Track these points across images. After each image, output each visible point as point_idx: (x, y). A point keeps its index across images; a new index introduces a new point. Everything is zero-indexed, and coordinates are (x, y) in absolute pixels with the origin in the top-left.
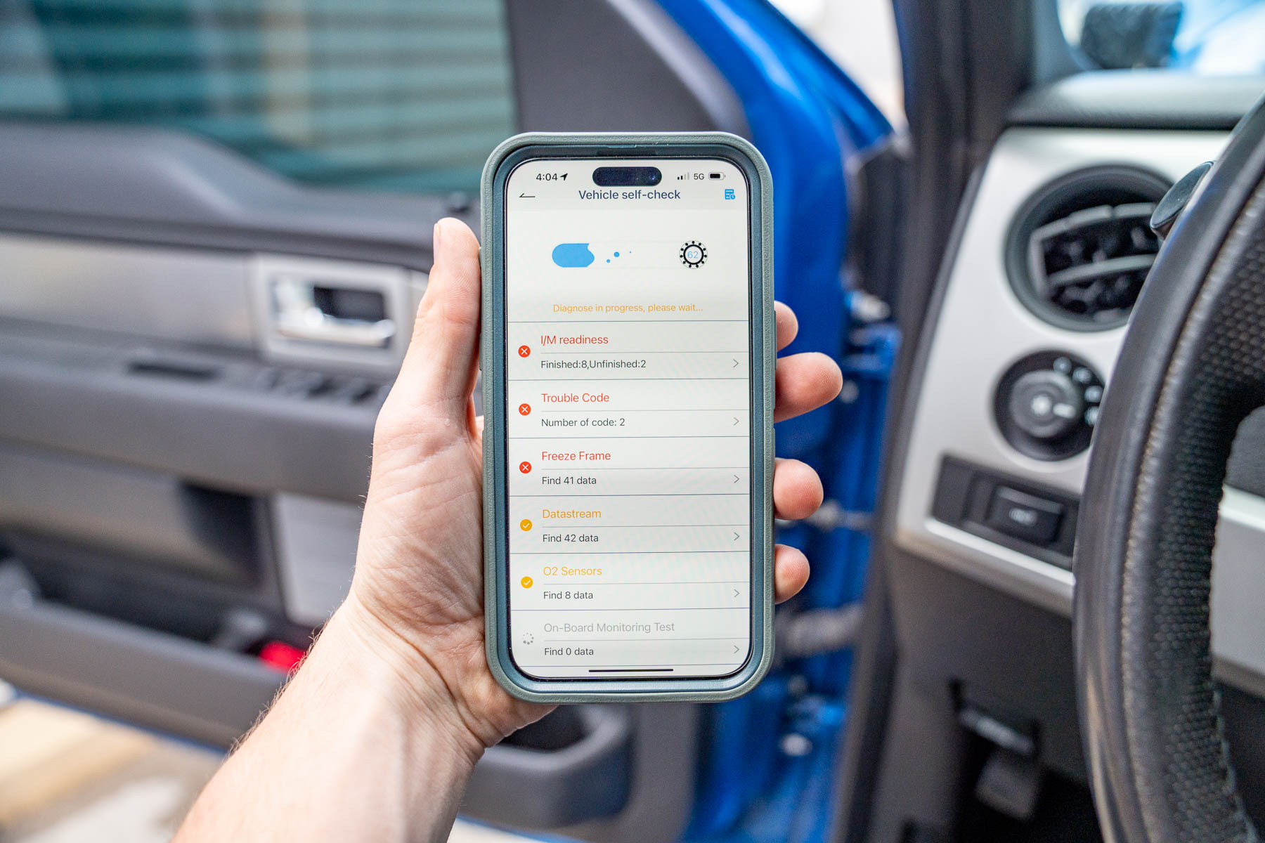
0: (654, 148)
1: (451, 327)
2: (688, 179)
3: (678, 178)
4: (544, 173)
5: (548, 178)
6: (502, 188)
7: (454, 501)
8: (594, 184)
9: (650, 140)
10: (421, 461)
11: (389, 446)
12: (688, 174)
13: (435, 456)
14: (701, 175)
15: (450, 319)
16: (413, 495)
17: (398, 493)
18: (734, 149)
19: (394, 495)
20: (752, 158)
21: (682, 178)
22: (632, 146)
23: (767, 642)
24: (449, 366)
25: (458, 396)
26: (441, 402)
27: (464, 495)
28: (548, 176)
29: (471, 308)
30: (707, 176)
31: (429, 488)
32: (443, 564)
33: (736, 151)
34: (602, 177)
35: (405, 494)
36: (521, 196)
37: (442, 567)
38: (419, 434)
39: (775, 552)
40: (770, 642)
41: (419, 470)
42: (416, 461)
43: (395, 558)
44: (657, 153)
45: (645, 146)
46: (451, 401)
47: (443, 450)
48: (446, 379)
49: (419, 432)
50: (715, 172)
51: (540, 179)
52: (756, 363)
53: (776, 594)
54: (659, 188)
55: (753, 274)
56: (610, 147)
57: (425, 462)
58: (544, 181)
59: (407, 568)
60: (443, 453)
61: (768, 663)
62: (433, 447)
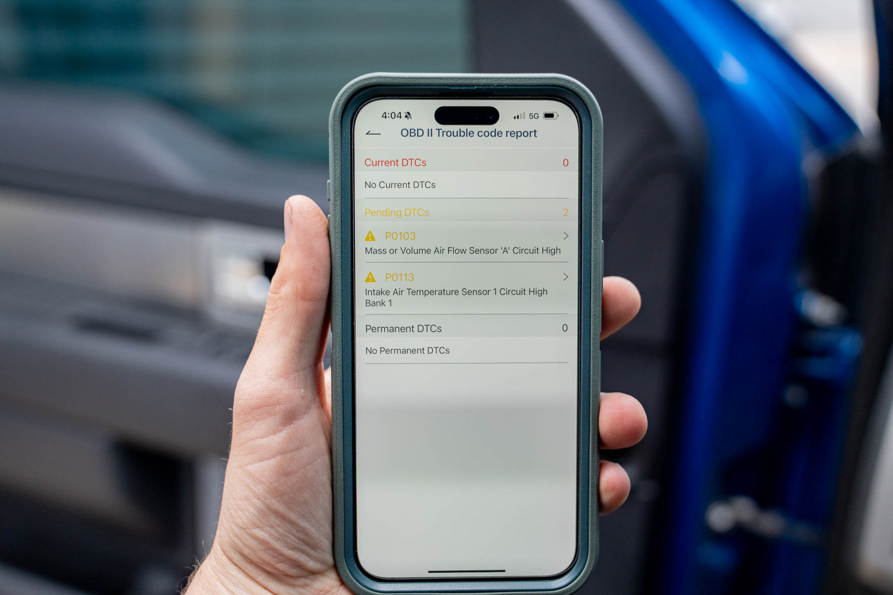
0: (492, 89)
1: (304, 306)
2: (524, 118)
3: (515, 118)
4: (389, 111)
5: (393, 116)
6: (349, 126)
7: (311, 466)
8: (437, 123)
9: (489, 82)
10: (280, 431)
11: (250, 417)
12: (524, 113)
13: (292, 426)
14: (536, 115)
15: (303, 298)
16: (272, 462)
17: (260, 461)
18: (567, 91)
19: (256, 462)
20: (584, 99)
21: (518, 118)
22: (472, 88)
23: (591, 546)
24: (302, 340)
25: (311, 366)
26: (296, 374)
27: (319, 460)
28: (393, 115)
29: (322, 285)
30: (541, 116)
31: (288, 455)
32: (302, 524)
33: (569, 92)
34: (444, 116)
35: (267, 462)
36: (367, 134)
37: (301, 527)
38: (278, 406)
39: (600, 467)
40: (594, 546)
41: (278, 439)
42: (275, 432)
43: (258, 520)
44: (495, 93)
45: (484, 88)
46: (305, 371)
47: (299, 419)
48: (299, 352)
49: (278, 404)
50: (549, 111)
51: (386, 117)
52: (584, 291)
53: (600, 505)
54: (497, 126)
55: (583, 208)
56: (452, 88)
57: (284, 432)
58: (389, 120)
59: (269, 529)
60: (299, 422)
61: (592, 565)
62: (290, 417)
